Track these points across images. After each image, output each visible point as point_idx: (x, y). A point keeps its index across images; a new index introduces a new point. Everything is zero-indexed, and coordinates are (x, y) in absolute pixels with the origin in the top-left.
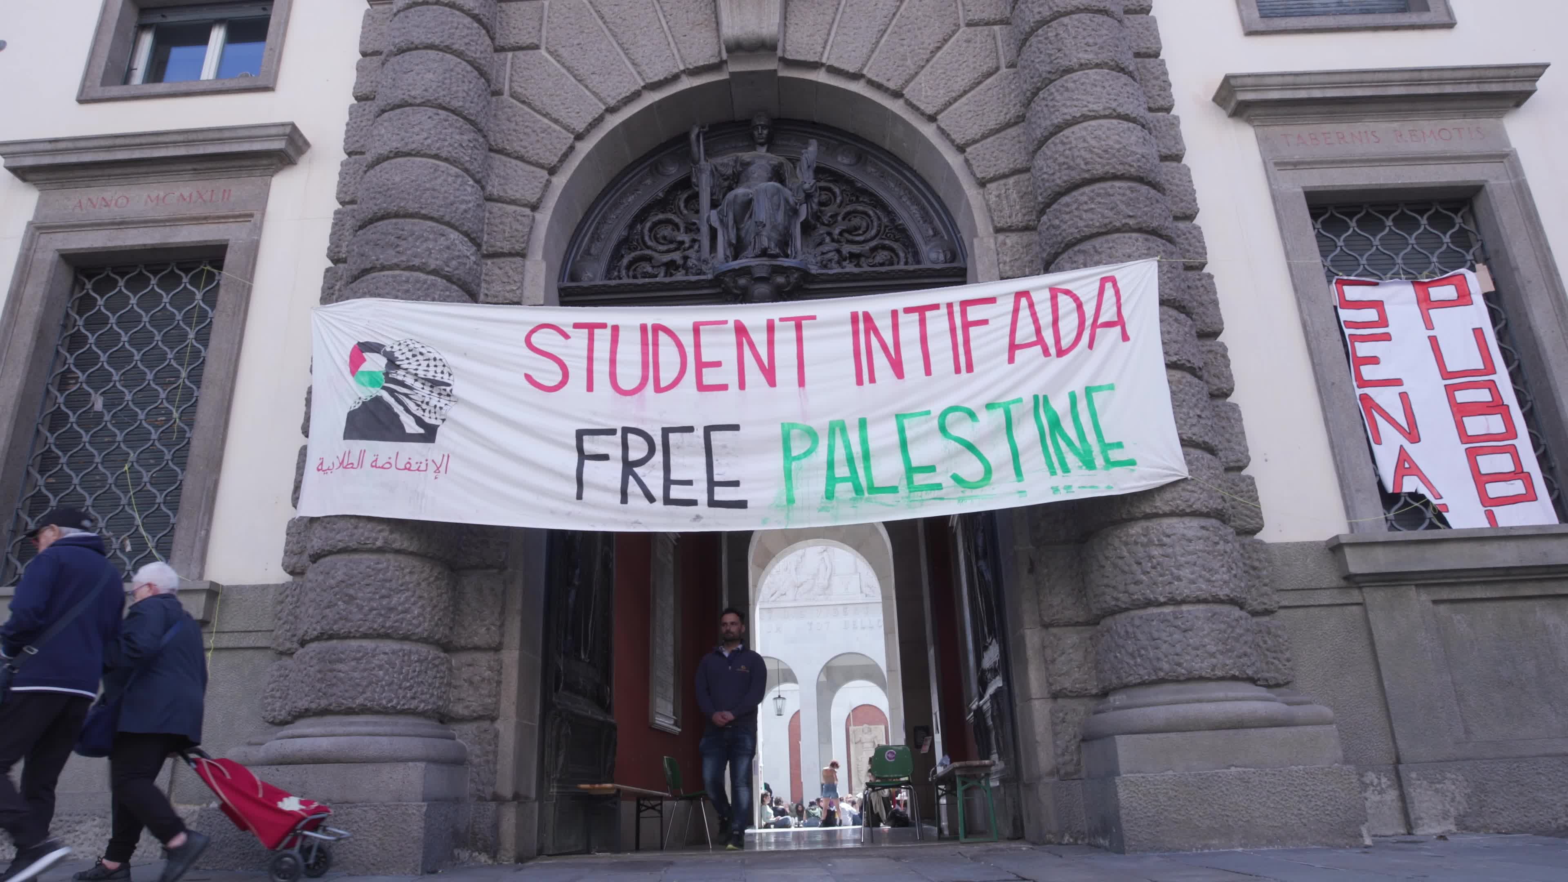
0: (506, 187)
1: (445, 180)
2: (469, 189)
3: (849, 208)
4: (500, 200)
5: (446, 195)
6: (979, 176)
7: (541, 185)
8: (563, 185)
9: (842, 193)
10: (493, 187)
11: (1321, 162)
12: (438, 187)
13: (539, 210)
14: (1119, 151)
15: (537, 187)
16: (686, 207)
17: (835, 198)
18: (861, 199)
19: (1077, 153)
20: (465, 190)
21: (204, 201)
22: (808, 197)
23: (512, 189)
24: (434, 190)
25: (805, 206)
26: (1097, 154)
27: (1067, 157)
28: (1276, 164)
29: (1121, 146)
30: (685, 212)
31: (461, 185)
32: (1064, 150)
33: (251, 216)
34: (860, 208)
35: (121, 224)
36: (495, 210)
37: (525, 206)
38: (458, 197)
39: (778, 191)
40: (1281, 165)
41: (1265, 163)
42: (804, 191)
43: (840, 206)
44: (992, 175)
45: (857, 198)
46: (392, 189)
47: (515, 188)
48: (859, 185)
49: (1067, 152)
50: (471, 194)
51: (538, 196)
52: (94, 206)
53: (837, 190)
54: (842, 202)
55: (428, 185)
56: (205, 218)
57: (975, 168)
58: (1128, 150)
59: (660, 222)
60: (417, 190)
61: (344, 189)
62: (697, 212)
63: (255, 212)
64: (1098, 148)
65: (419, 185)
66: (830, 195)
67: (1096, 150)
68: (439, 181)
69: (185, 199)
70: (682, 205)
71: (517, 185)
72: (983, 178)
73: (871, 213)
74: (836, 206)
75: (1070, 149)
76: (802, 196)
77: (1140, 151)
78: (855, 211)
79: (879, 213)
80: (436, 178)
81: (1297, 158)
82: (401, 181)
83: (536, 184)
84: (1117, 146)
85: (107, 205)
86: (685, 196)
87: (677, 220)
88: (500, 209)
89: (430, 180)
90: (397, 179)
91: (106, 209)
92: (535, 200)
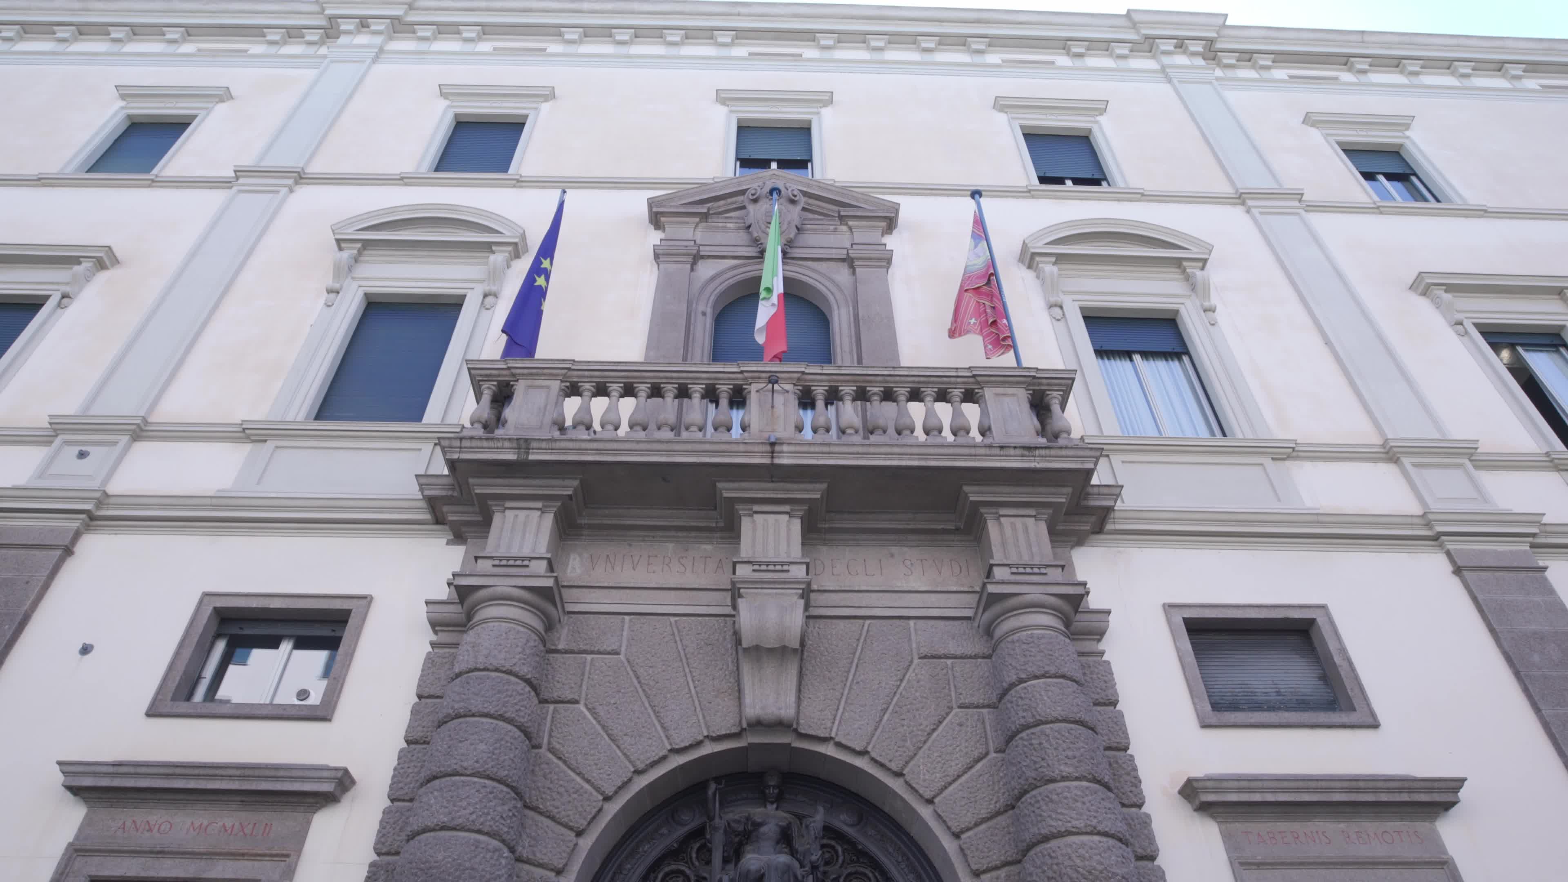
0: (535, 849)
1: (484, 857)
2: (503, 862)
3: (850, 869)
4: (528, 862)
5: (484, 873)
6: (974, 867)
7: (568, 850)
8: (589, 847)
9: (843, 852)
10: (524, 848)
11: (1282, 864)
12: (476, 866)
13: (564, 874)
14: (1101, 872)
15: (564, 851)
16: (697, 858)
17: (838, 857)
18: (861, 860)
19: (1064, 871)
20: (500, 864)
21: (245, 835)
22: (814, 867)
23: (541, 852)
24: (473, 869)
25: (811, 876)
26: (1082, 875)
27: (1055, 872)
28: (1241, 864)
29: (1103, 866)
30: (697, 863)
31: (497, 860)
32: (1052, 864)
33: (288, 856)
34: (862, 869)
35: (160, 853)
36: (523, 874)
37: (552, 870)
38: (493, 873)
39: (788, 868)
40: (1246, 865)
41: (1231, 863)
42: (812, 863)
43: (841, 867)
44: (985, 867)
45: (858, 858)
46: (435, 867)
47: (545, 851)
48: (860, 847)
49: (1055, 867)
50: (504, 867)
51: (564, 861)
52: (137, 830)
53: (839, 849)
54: (843, 862)
55: (467, 864)
56: (243, 855)
57: (969, 859)
58: (1109, 872)
59: (672, 872)
60: (456, 870)
61: (383, 840)
62: (708, 862)
63: (292, 853)
64: (1084, 869)
65: (460, 865)
66: (833, 853)
67: (1081, 870)
68: (477, 860)
69: (226, 831)
70: (694, 855)
71: (546, 848)
72: (977, 870)
73: (870, 875)
74: (837, 867)
75: (1057, 864)
76: (808, 868)
77: (1119, 872)
78: (856, 873)
79: (879, 877)
80: (475, 857)
81: (1259, 858)
82: (445, 858)
83: (564, 848)
84: (1100, 867)
85: (150, 830)
86: (697, 845)
87: (688, 872)
88: (527, 874)
89: (470, 860)
90: (440, 857)
91: (147, 834)
92: (560, 866)
